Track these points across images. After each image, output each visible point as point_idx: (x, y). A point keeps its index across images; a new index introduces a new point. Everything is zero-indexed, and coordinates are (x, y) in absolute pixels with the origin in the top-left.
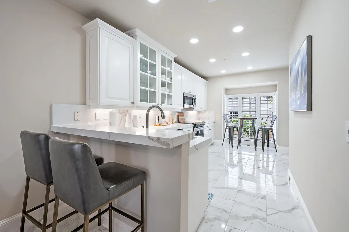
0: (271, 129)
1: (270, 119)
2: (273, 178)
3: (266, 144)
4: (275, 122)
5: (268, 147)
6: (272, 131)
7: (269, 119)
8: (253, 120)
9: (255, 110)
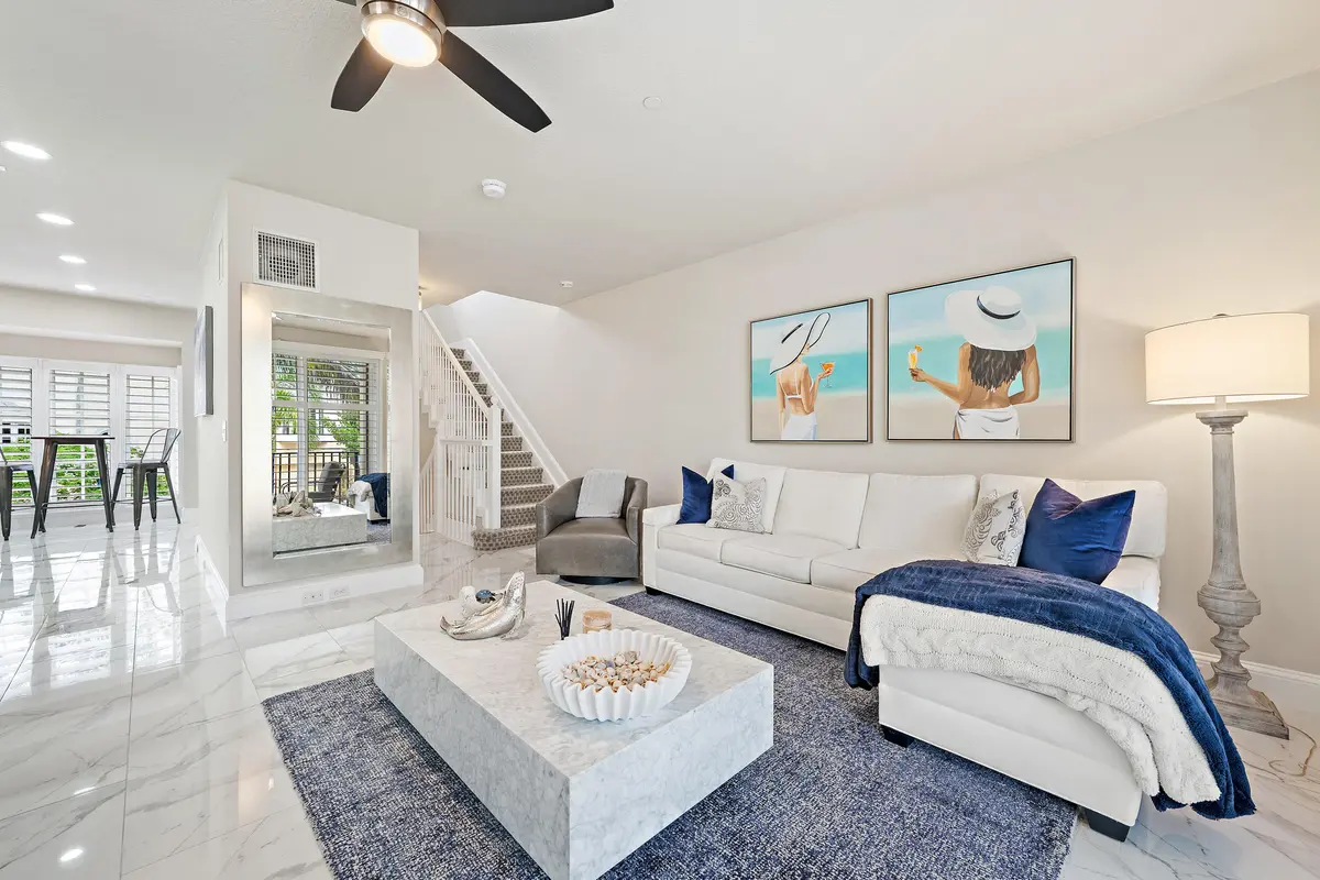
0: (164, 464)
1: (160, 440)
2: (170, 594)
3: (146, 507)
4: (176, 446)
5: (154, 518)
6: (167, 472)
7: (154, 440)
8: (100, 443)
9: (106, 413)
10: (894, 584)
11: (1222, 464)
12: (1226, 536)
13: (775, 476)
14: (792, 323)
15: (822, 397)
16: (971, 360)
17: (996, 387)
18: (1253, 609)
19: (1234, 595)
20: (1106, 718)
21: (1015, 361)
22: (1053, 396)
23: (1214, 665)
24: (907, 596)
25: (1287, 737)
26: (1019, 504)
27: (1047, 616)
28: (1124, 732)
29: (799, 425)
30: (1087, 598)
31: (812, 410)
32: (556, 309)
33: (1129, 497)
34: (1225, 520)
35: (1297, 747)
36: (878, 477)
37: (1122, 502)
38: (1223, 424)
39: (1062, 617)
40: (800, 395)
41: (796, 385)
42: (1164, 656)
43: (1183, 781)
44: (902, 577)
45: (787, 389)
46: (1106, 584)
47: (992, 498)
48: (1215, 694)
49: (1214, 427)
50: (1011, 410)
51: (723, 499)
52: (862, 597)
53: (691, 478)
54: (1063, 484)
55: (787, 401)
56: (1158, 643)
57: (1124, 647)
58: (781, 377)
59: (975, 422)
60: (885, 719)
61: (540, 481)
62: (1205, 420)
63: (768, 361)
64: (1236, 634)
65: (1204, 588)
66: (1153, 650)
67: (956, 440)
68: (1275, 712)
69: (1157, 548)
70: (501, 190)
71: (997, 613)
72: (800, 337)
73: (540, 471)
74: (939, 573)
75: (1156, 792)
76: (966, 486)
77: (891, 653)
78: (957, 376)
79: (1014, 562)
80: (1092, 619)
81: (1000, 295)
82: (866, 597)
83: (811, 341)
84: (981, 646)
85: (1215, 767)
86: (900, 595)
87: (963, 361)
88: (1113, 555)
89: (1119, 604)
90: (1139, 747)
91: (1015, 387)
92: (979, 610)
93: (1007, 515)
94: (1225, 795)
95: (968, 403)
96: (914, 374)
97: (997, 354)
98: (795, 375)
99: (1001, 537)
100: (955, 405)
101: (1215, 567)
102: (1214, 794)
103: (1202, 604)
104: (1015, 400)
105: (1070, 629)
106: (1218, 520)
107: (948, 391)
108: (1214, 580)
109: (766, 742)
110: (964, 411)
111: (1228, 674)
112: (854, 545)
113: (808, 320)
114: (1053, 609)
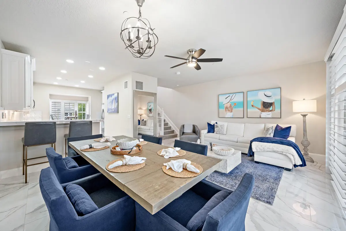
10: (256, 140)
11: (304, 122)
12: (305, 133)
13: (226, 124)
14: (228, 95)
15: (234, 110)
16: (263, 104)
17: (268, 108)
18: (309, 144)
19: (306, 142)
20: (288, 155)
21: (271, 104)
22: (277, 110)
23: (304, 153)
24: (259, 141)
25: (314, 162)
26: (273, 128)
27: (280, 143)
28: (290, 156)
29: (229, 114)
30: (285, 141)
31: (232, 112)
32: (171, 89)
33: (290, 127)
34: (305, 130)
35: (315, 163)
36: (246, 124)
37: (289, 128)
38: (304, 116)
39: (282, 143)
40: (229, 109)
41: (229, 107)
42: (295, 147)
43: (298, 162)
44: (257, 139)
45: (227, 108)
46: (287, 139)
47: (268, 127)
48: (304, 157)
49: (303, 116)
50: (270, 113)
51: (217, 128)
52: (251, 142)
53: (209, 124)
54: (279, 125)
55: (227, 110)
56: (294, 145)
57: (290, 146)
58: (225, 105)
59: (264, 114)
60: (255, 160)
61: (168, 126)
62: (302, 115)
63: (223, 103)
64: (307, 148)
65: (302, 141)
66: (294, 146)
67: (260, 117)
68: (312, 159)
69: (295, 135)
70: (180, 73)
71: (273, 143)
72: (229, 98)
73: (168, 123)
74: (263, 138)
75: (294, 164)
76: (263, 125)
77: (257, 149)
78: (260, 106)
79: (273, 137)
80: (285, 143)
81: (268, 93)
82: (252, 142)
83: (232, 99)
84: (271, 147)
85: (302, 160)
86: (258, 141)
87: (261, 104)
88: (288, 136)
89: (289, 141)
90: (292, 158)
91: (271, 109)
92: (270, 143)
93: (271, 130)
94: (303, 164)
95: (263, 111)
96: (252, 106)
97: (268, 103)
98: (228, 105)
99: (270, 134)
100: (260, 112)
101: (304, 138)
102: (301, 163)
103: (302, 144)
104: (271, 111)
105: (283, 144)
106: (304, 131)
107: (259, 109)
108: (303, 140)
109: (240, 162)
110: (262, 113)
111: (306, 154)
112: (243, 136)
113: (231, 95)
114: (280, 142)
